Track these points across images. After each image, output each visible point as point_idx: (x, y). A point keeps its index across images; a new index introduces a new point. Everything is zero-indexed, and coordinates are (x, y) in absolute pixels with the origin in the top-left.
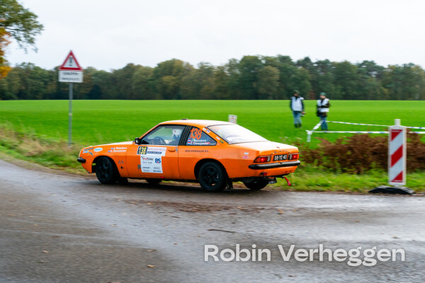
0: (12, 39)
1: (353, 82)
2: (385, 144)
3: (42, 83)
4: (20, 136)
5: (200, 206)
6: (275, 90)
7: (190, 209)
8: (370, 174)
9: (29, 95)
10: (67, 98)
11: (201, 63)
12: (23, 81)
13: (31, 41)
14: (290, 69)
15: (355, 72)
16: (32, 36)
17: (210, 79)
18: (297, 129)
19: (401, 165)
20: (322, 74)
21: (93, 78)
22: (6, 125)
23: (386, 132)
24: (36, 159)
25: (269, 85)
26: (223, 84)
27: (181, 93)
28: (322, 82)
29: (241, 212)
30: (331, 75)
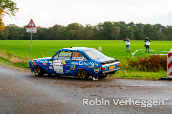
0: (6, 14)
1: (151, 33)
2: (166, 59)
3: (18, 33)
4: (9, 55)
5: (87, 85)
6: (118, 36)
7: (82, 87)
8: (159, 72)
9: (13, 38)
10: (30, 39)
11: (87, 25)
12: (10, 32)
13: (14, 15)
14: (125, 27)
15: (153, 29)
16: (14, 13)
17: (90, 31)
18: (127, 53)
20: (138, 29)
21: (40, 30)
22: (3, 50)
23: (166, 54)
24: (16, 65)
25: (116, 34)
26: (96, 33)
27: (78, 37)
28: (138, 33)
29: (104, 88)
30: (142, 30)
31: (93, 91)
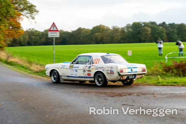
3: (39, 38)
4: (30, 63)
6: (149, 38)
7: (112, 95)
9: (33, 44)
10: (52, 45)
11: (114, 27)
12: (30, 37)
13: (33, 18)
14: (156, 28)
16: (33, 16)
17: (118, 34)
18: (160, 57)
20: (171, 30)
21: (63, 35)
22: (23, 58)
24: (38, 74)
25: (146, 36)
26: (124, 36)
27: (104, 41)
28: (171, 34)
29: (137, 96)
30: (175, 31)
31: (125, 99)
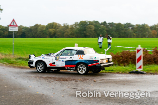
1: (122, 31)
2: (135, 55)
3: (2, 31)
5: (64, 79)
6: (93, 34)
7: (60, 80)
8: (129, 66)
10: (12, 37)
11: (64, 24)
14: (98, 26)
15: (123, 27)
17: (68, 30)
19: (141, 63)
20: (111, 28)
21: (23, 29)
23: (135, 50)
25: (90, 32)
26: (73, 32)
27: (56, 35)
28: (111, 31)
29: (80, 81)
30: (114, 28)
